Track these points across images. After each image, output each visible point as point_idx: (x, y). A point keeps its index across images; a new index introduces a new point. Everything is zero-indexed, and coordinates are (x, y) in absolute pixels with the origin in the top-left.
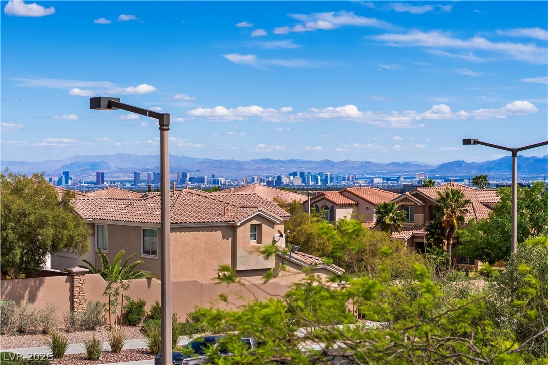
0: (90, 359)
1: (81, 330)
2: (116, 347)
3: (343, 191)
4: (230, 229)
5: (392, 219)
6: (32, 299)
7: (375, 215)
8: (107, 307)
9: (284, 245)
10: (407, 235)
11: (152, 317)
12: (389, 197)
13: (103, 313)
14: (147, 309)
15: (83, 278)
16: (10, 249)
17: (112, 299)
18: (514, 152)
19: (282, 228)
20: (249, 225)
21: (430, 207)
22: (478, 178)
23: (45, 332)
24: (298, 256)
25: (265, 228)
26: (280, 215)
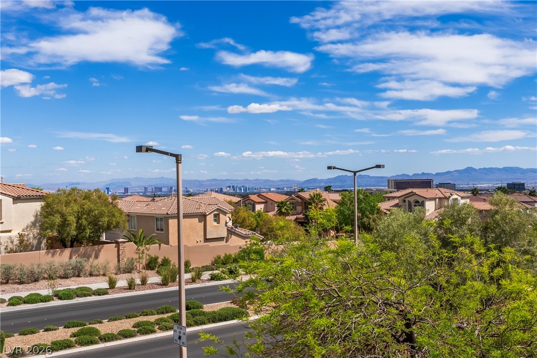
0: (130, 289)
1: (124, 273)
2: (144, 282)
3: (259, 195)
4: (203, 217)
5: (286, 209)
6: (97, 257)
7: (276, 207)
8: (138, 260)
9: (231, 225)
10: (294, 218)
11: (162, 265)
12: (283, 198)
13: (135, 264)
14: (160, 260)
15: (124, 245)
16: (84, 229)
17: (141, 255)
18: (355, 173)
19: (230, 215)
20: (213, 214)
21: (305, 203)
22: (327, 187)
23: (104, 275)
24: (239, 230)
25: (221, 216)
26: (229, 208)
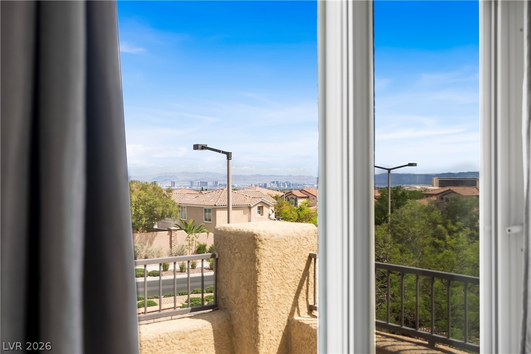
0: (181, 271)
2: (193, 266)
3: (302, 191)
4: (248, 209)
6: (151, 243)
8: (188, 246)
9: (274, 217)
11: (210, 252)
13: (186, 250)
14: (208, 248)
15: (176, 232)
16: (141, 218)
17: (191, 242)
18: (389, 170)
20: (257, 207)
26: (272, 202)
